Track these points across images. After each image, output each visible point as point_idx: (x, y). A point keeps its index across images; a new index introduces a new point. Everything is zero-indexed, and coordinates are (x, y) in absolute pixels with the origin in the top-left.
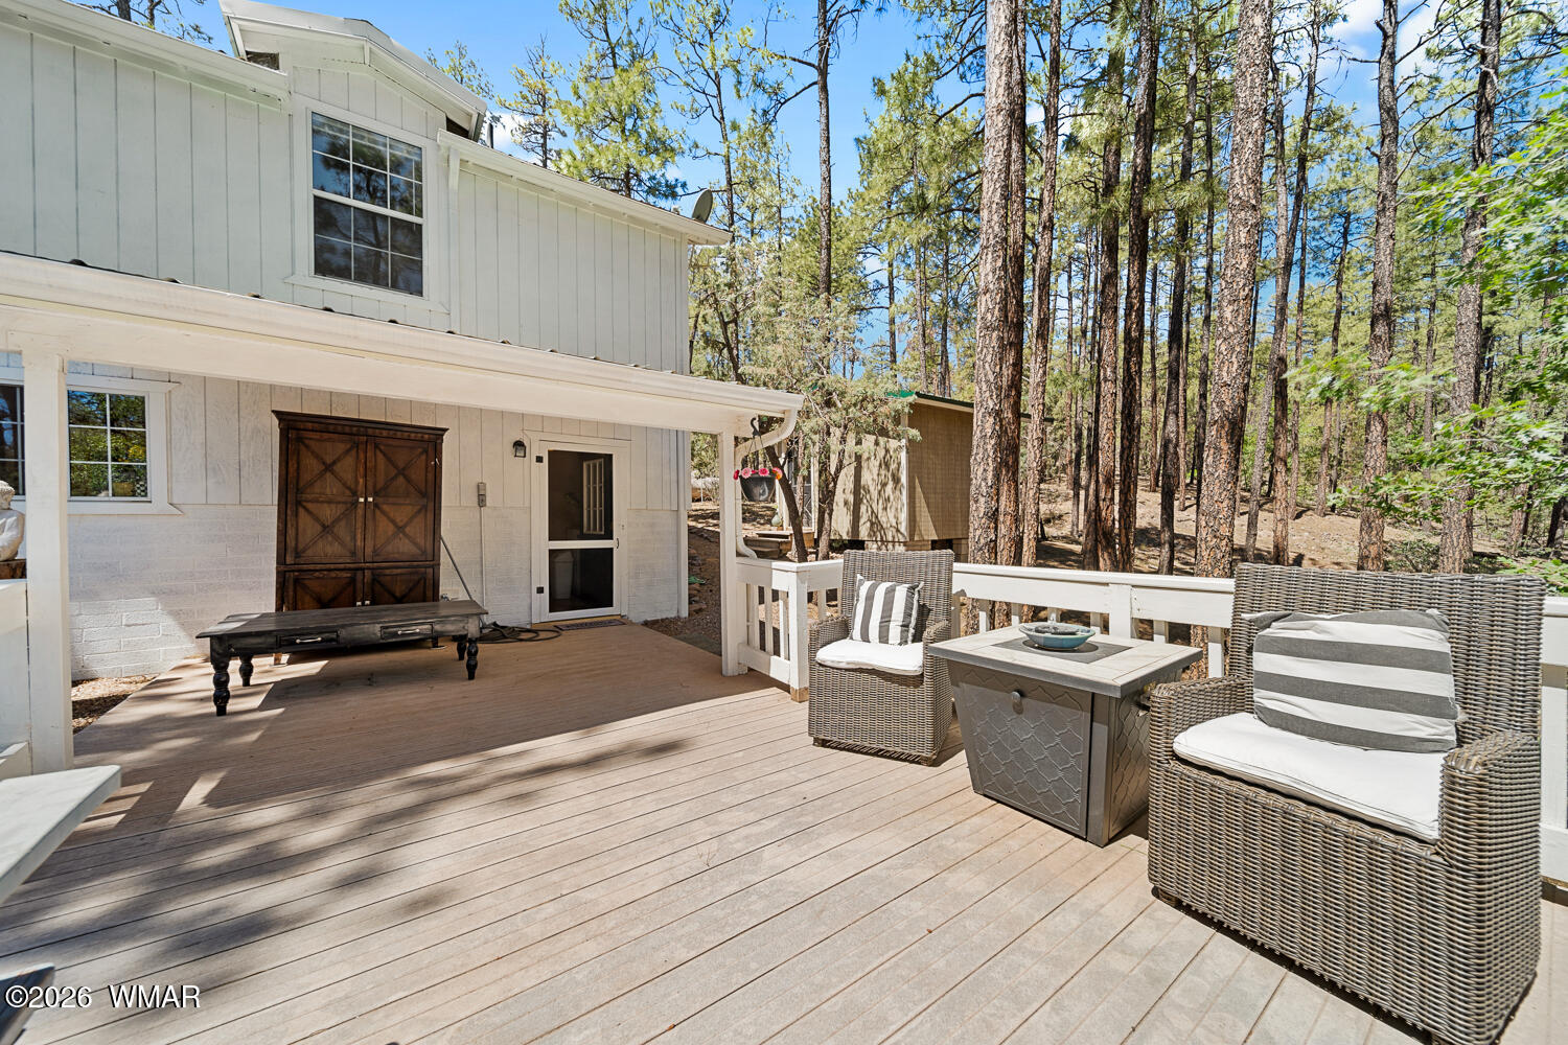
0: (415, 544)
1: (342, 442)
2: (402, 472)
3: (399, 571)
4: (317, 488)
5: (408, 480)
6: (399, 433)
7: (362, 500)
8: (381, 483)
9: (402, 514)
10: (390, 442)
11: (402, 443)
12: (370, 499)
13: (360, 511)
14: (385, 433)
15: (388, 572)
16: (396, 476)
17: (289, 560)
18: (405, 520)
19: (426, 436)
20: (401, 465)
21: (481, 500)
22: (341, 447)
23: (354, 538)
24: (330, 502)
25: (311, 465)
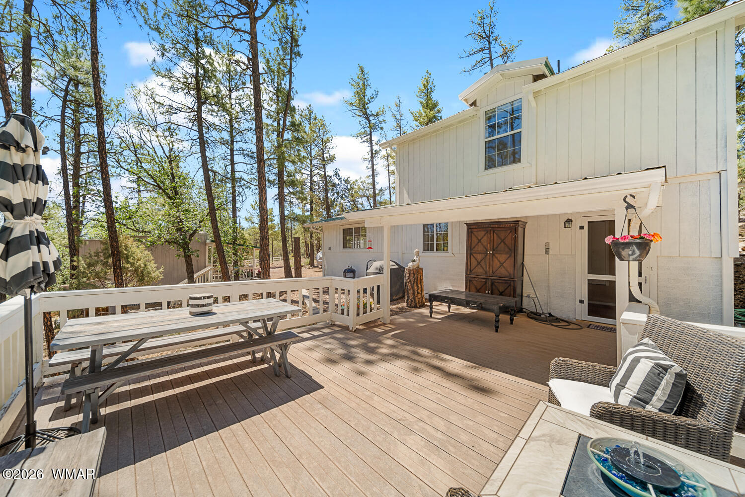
0: (507, 270)
1: (483, 231)
2: (503, 241)
3: (501, 281)
4: (476, 249)
5: (505, 244)
6: (501, 225)
7: (488, 252)
8: (495, 246)
9: (502, 257)
10: (499, 229)
11: (502, 229)
12: (491, 252)
13: (488, 257)
14: (496, 226)
15: (497, 281)
16: (501, 243)
17: (468, 273)
18: (504, 261)
19: (512, 225)
20: (503, 238)
21: (547, 251)
22: (483, 233)
23: (486, 268)
24: (479, 253)
25: (475, 240)
